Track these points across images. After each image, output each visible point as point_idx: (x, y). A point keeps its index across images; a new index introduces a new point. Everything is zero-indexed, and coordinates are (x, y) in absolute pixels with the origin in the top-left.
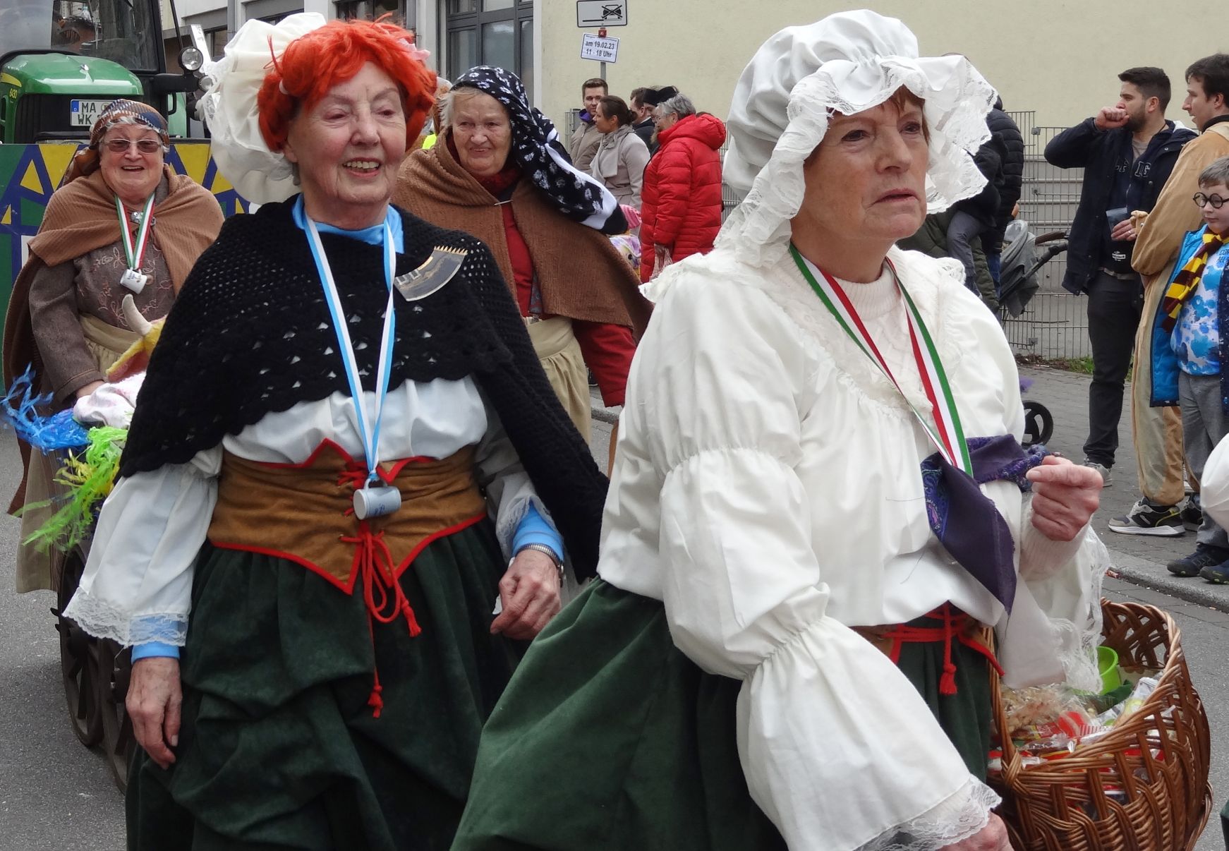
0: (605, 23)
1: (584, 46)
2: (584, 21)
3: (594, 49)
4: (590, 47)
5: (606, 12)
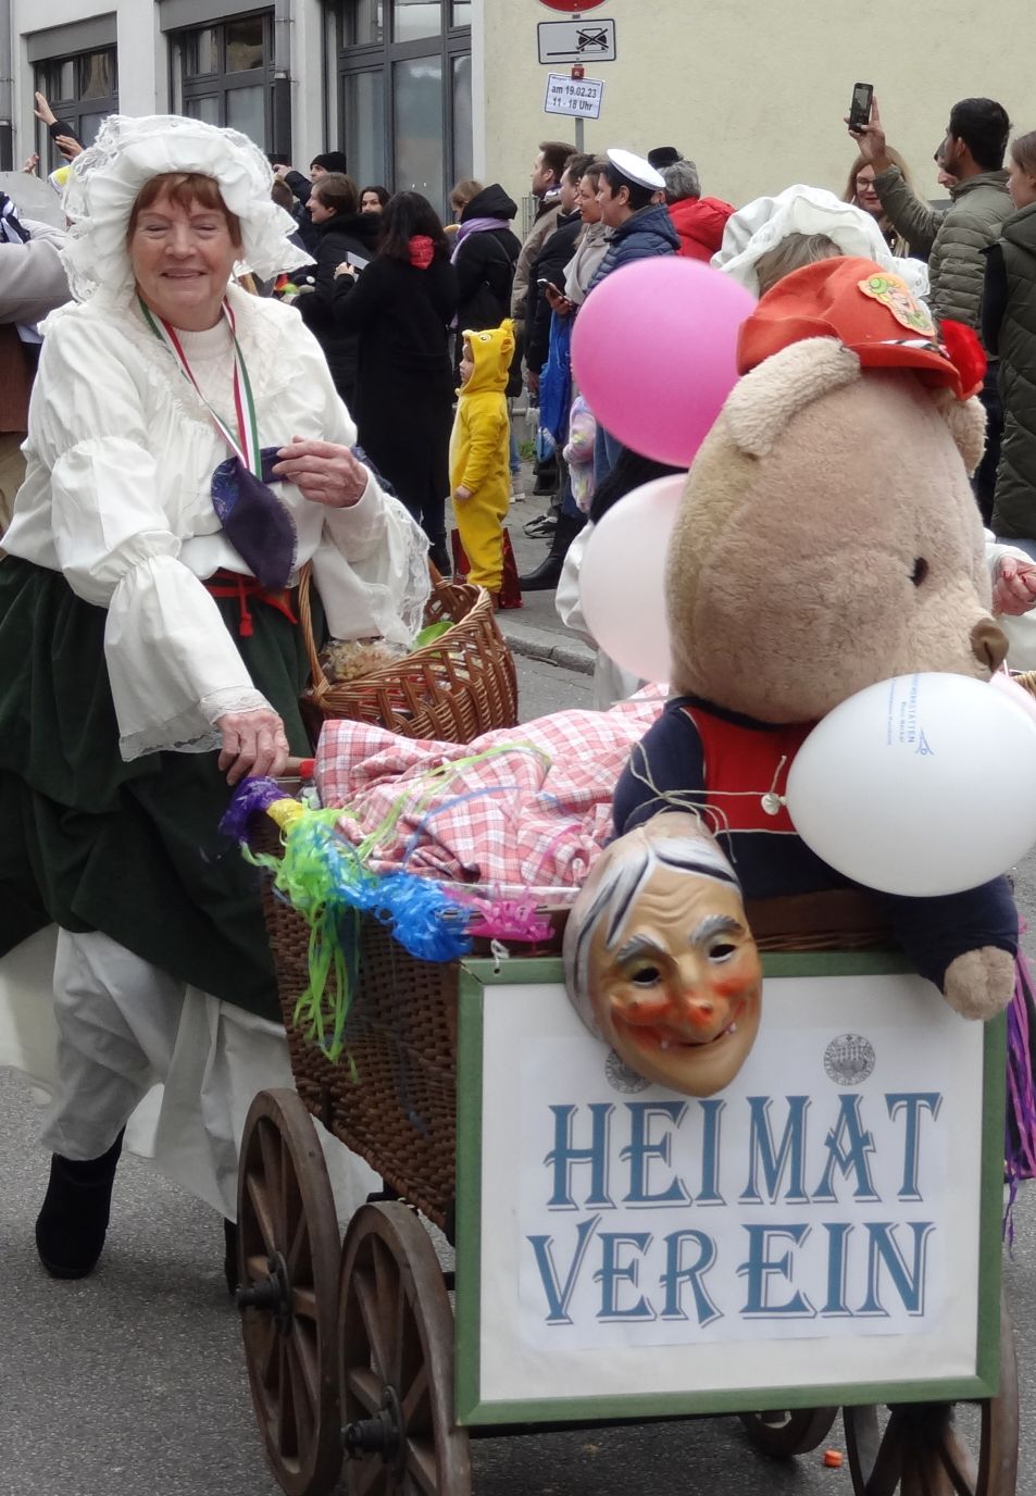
0: (582, 57)
1: (550, 92)
2: (549, 54)
3: (566, 97)
4: (558, 95)
5: (583, 40)
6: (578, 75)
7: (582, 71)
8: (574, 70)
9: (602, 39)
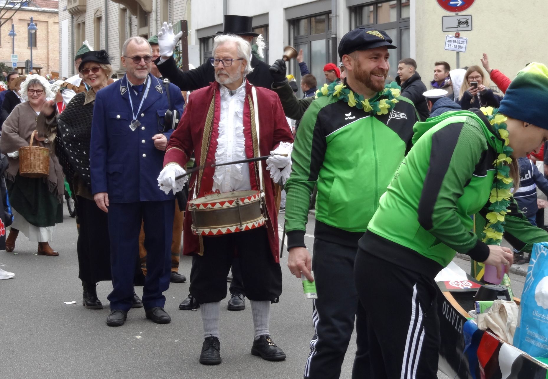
0: (459, 29)
1: (447, 43)
2: (446, 28)
3: (453, 44)
4: (450, 43)
5: (460, 23)
6: (458, 36)
7: (459, 34)
8: (456, 34)
9: (467, 23)
